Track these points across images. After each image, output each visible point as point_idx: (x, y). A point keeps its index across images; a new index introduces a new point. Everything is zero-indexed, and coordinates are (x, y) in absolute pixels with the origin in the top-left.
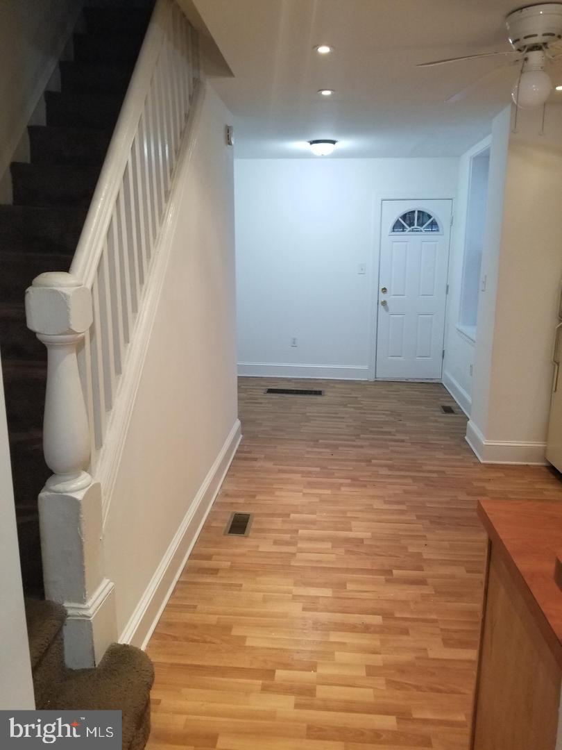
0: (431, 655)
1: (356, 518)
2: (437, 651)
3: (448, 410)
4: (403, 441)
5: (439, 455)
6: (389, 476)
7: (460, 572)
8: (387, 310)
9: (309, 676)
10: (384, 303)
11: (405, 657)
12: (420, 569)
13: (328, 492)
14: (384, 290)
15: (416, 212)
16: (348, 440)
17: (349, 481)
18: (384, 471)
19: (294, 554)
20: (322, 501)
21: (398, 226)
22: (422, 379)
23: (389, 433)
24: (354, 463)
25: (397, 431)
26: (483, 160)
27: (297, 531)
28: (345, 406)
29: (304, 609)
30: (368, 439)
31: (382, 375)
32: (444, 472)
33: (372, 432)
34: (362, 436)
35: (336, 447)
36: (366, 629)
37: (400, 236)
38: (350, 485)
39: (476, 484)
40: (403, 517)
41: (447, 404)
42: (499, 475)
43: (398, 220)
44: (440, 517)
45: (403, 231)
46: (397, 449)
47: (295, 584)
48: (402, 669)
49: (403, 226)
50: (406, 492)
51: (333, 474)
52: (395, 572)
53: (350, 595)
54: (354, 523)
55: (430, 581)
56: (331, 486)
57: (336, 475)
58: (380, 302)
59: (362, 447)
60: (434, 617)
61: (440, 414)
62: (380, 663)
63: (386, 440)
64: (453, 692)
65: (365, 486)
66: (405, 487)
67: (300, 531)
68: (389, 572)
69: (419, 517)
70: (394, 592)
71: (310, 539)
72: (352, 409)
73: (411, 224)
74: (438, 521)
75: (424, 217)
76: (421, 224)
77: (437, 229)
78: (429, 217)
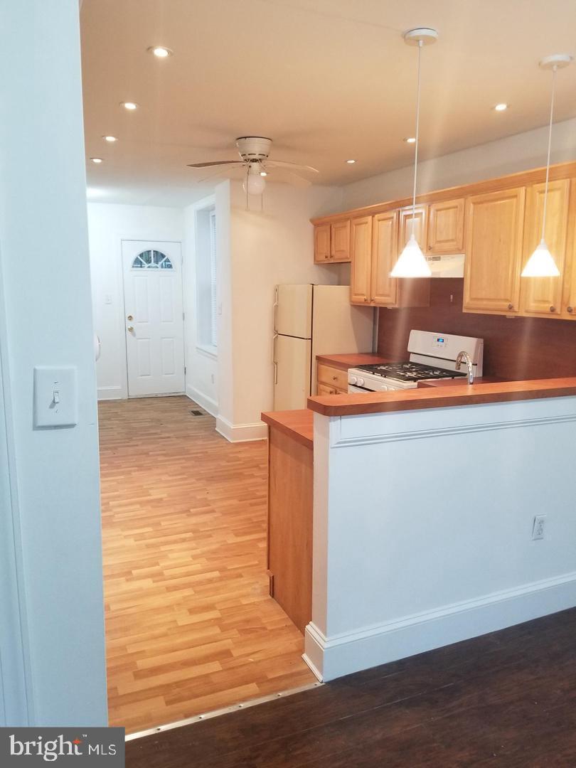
0: (229, 542)
1: (151, 488)
2: (232, 540)
3: (197, 413)
4: (169, 437)
5: (200, 442)
6: (166, 461)
7: (235, 502)
8: (134, 335)
9: (157, 568)
10: (131, 329)
11: (214, 547)
12: (209, 505)
13: (122, 477)
14: (130, 318)
15: (152, 252)
16: (124, 442)
17: (136, 468)
18: (161, 458)
19: (113, 516)
20: (118, 483)
21: (137, 263)
22: (170, 393)
23: (156, 434)
24: (136, 457)
25: (162, 432)
26: (206, 215)
27: (108, 503)
28: (109, 419)
29: (136, 541)
30: (140, 439)
31: (133, 394)
32: (207, 452)
33: (142, 435)
34: (134, 438)
35: (116, 448)
36: (184, 540)
37: (139, 271)
38: (138, 470)
39: (231, 455)
40: (186, 482)
41: (195, 410)
42: (247, 448)
43: (137, 258)
44: (212, 477)
45: (141, 267)
46: (166, 443)
47: (122, 530)
48: (214, 552)
49: (141, 262)
50: (183, 468)
51: (121, 466)
52: (192, 510)
53: (166, 527)
54: (150, 491)
55: (216, 510)
56: (123, 473)
57: (123, 466)
58: (127, 329)
59: (137, 445)
60: (225, 526)
61: (191, 416)
62: (200, 553)
63: (154, 438)
64: (248, 554)
65: (150, 469)
66: (181, 465)
67: (111, 503)
68: (189, 511)
69: (197, 480)
70: (193, 520)
71: (120, 506)
72: (117, 422)
73: (148, 261)
74: (211, 479)
75: (159, 256)
76: (157, 262)
77: (170, 266)
78: (163, 256)
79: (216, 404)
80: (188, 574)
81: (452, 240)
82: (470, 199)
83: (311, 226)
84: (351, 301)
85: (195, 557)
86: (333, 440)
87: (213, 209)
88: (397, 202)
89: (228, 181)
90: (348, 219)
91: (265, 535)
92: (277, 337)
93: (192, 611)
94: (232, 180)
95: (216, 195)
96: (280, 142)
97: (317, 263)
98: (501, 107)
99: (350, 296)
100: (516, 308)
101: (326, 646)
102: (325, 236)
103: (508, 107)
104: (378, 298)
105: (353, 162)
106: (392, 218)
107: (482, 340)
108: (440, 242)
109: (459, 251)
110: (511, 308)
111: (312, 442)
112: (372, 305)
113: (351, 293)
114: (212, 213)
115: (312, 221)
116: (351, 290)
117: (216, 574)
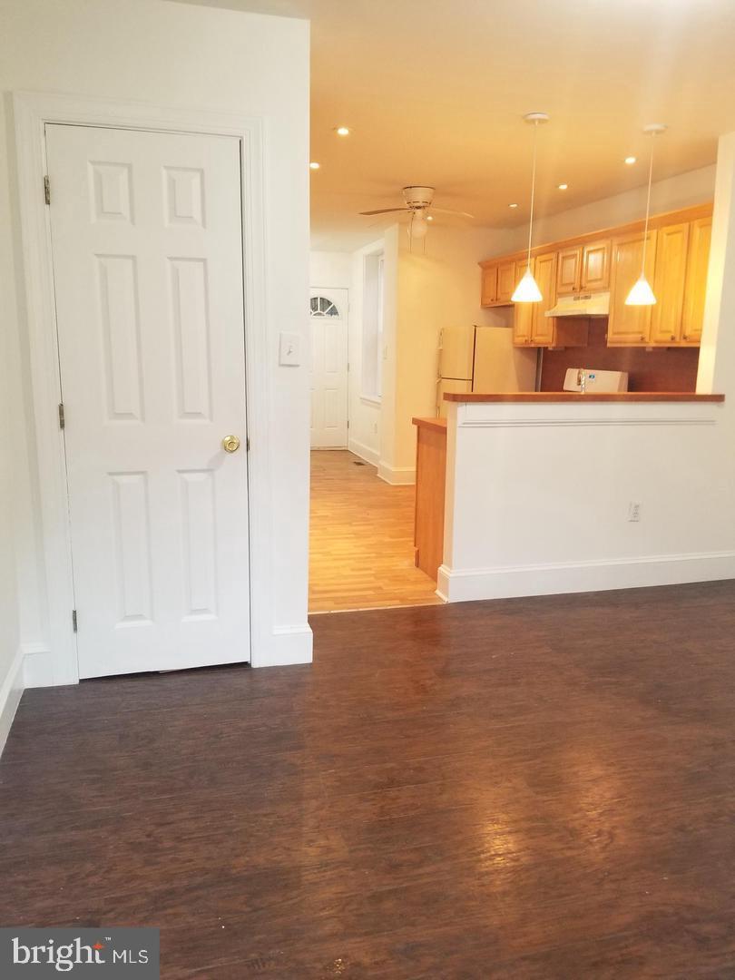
2: (387, 540)
3: (359, 464)
15: (319, 299)
26: (375, 259)
41: (356, 461)
60: (382, 532)
64: (398, 547)
70: (355, 528)
73: (316, 308)
75: (326, 303)
76: (323, 310)
77: (336, 313)
78: (329, 303)
79: (378, 453)
80: (350, 554)
81: (600, 280)
82: (616, 241)
83: (479, 270)
84: (514, 343)
85: (355, 546)
86: (460, 421)
87: (382, 254)
88: (556, 244)
89: (397, 226)
90: (513, 261)
91: (413, 539)
92: (440, 381)
93: (353, 570)
94: (400, 223)
95: (384, 239)
96: (442, 190)
97: (485, 306)
98: (630, 161)
99: (513, 339)
100: (647, 340)
101: (451, 575)
102: (492, 279)
103: (637, 160)
104: (538, 339)
105: (515, 206)
106: (552, 259)
107: (626, 374)
108: (591, 281)
109: (605, 289)
110: (642, 339)
111: (446, 428)
112: (533, 345)
113: (514, 335)
114: (380, 258)
115: (479, 264)
116: (514, 332)
117: (373, 555)
